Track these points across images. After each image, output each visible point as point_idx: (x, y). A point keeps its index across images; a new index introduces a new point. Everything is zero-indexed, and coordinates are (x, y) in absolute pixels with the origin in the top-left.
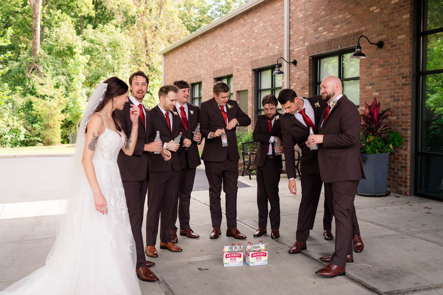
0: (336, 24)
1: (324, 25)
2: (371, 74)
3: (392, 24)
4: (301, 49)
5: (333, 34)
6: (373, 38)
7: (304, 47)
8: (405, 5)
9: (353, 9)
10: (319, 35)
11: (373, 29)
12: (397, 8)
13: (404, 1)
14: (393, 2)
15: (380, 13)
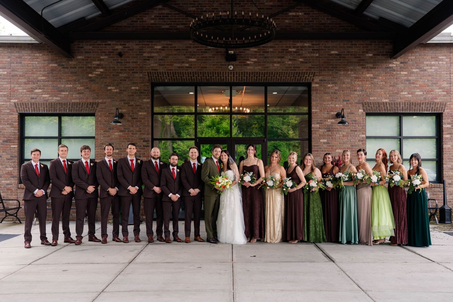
0: (64, 91)
1: (44, 89)
2: (109, 136)
3: (132, 103)
4: (3, 104)
5: (58, 98)
6: (112, 109)
7: (8, 103)
8: (145, 93)
9: (86, 83)
10: (35, 96)
11: (112, 103)
12: (137, 93)
13: (145, 90)
14: (133, 88)
15: (119, 93)
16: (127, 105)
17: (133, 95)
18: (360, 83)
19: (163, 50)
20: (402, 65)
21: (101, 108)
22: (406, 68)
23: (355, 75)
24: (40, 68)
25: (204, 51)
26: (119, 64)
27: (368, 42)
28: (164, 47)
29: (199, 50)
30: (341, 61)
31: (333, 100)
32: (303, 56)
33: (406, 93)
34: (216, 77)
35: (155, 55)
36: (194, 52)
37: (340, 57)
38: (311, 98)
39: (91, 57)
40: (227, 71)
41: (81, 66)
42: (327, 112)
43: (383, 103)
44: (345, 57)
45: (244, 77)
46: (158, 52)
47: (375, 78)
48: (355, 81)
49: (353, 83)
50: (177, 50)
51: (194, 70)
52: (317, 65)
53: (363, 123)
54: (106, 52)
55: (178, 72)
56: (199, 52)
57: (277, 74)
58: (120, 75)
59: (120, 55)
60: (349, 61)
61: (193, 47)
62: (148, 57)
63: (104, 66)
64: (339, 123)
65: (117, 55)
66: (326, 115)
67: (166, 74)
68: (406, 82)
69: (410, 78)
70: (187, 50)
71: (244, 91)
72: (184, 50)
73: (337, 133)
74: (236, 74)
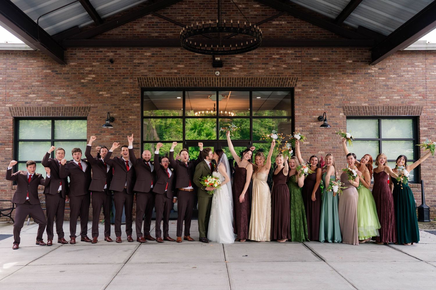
0: (57, 96)
1: (38, 93)
2: (101, 139)
3: (123, 107)
5: (52, 103)
6: (104, 113)
7: (3, 107)
8: (135, 98)
9: (78, 88)
10: (30, 100)
11: (103, 107)
12: (128, 98)
13: (135, 95)
14: (124, 93)
15: (111, 98)
16: (117, 109)
17: (123, 100)
18: (341, 88)
19: (153, 57)
20: (380, 71)
21: (93, 112)
22: (384, 74)
23: (336, 81)
24: (35, 74)
25: (192, 57)
26: (110, 70)
27: (348, 49)
28: (153, 54)
29: (187, 57)
30: (323, 67)
31: (315, 104)
32: (286, 62)
33: (384, 97)
34: (203, 82)
35: (145, 61)
36: (182, 59)
37: (321, 64)
38: (294, 102)
39: (83, 64)
40: (214, 77)
41: (73, 72)
42: (310, 115)
43: (363, 107)
44: (326, 64)
45: (230, 82)
46: (148, 59)
47: (355, 83)
48: (336, 86)
49: (334, 88)
50: (166, 56)
51: (182, 76)
52: (300, 71)
53: (344, 126)
54: (98, 59)
55: (167, 78)
56: (187, 59)
57: (261, 80)
58: (112, 81)
59: (112, 61)
60: (329, 67)
61: (181, 54)
62: (138, 63)
63: (96, 72)
64: (322, 126)
65: (108, 61)
66: (308, 119)
67: (155, 80)
68: (384, 87)
69: (388, 83)
70: (176, 56)
71: (229, 96)
72: (172, 56)
73: (319, 136)
74: (223, 80)
